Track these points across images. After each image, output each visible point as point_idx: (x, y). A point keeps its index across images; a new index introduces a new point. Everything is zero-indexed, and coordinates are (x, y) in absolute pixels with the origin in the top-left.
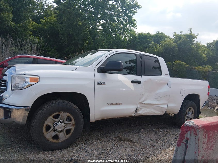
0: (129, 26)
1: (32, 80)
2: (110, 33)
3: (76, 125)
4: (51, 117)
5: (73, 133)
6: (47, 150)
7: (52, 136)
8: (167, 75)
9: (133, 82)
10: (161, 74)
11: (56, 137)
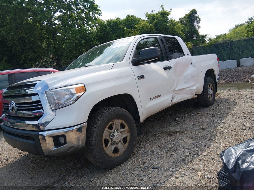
0: (92, 13)
1: (78, 90)
2: (72, 26)
3: (131, 131)
4: (107, 129)
5: (129, 140)
6: (112, 168)
7: (112, 150)
8: (189, 54)
9: (165, 69)
10: (184, 55)
11: (116, 150)
